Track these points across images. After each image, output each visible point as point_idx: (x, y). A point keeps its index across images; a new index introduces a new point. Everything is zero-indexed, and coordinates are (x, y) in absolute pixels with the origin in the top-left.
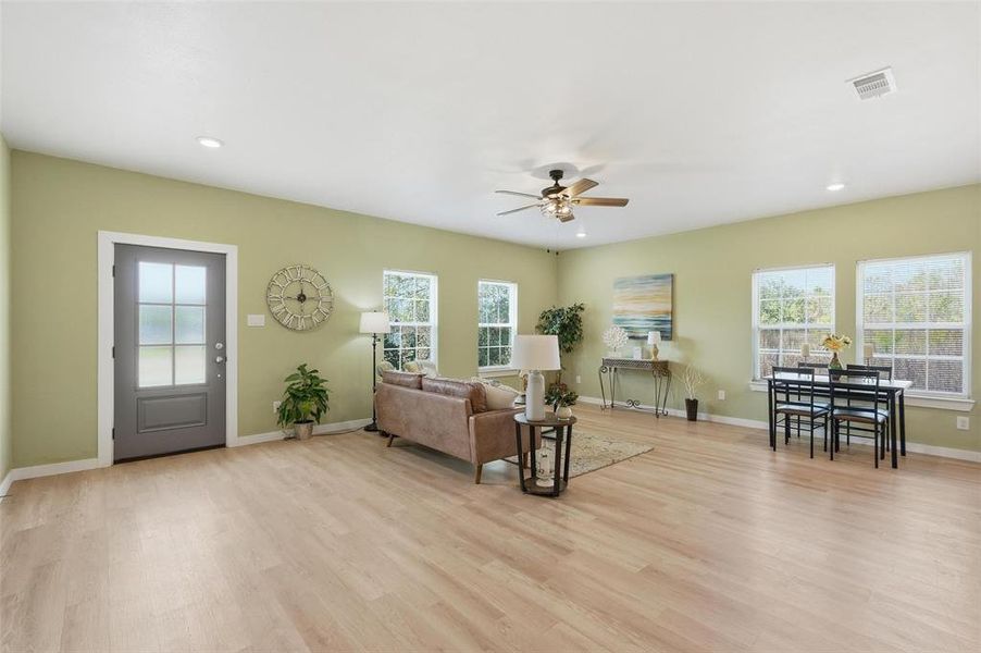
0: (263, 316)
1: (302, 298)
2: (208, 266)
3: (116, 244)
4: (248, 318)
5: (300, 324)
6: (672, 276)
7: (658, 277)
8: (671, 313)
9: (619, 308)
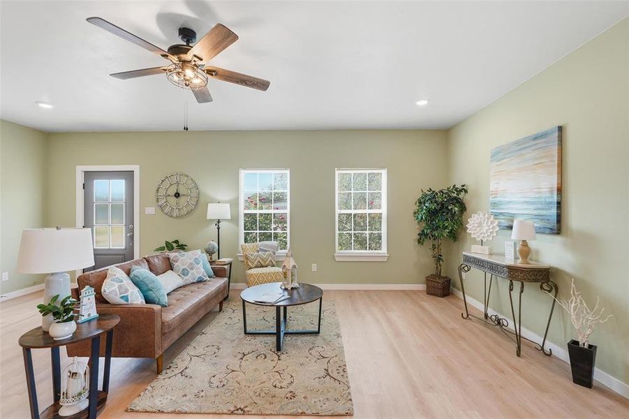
0: (154, 208)
1: (177, 195)
2: (126, 179)
3: (85, 172)
4: (145, 210)
5: (175, 213)
6: (560, 129)
7: (548, 134)
8: (557, 191)
9: (493, 187)
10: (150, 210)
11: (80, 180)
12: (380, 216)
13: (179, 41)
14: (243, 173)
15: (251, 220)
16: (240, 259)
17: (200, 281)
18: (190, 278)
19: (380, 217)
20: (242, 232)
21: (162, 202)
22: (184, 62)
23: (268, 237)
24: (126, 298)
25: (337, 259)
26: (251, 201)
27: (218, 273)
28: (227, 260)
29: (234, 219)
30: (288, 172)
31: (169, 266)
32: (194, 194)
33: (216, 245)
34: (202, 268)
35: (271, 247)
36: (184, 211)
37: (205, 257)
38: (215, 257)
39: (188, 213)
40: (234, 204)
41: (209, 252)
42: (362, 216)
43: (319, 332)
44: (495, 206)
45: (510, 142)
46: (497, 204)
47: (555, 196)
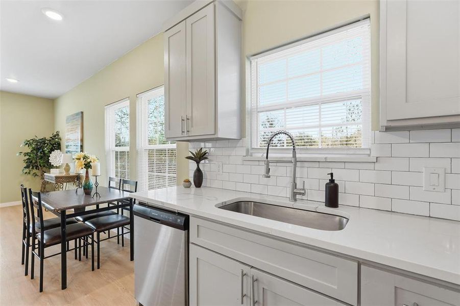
6: (82, 113)
7: (77, 114)
8: (81, 140)
9: (66, 137)
44: (67, 148)
45: (71, 114)
46: (67, 147)
47: (80, 143)
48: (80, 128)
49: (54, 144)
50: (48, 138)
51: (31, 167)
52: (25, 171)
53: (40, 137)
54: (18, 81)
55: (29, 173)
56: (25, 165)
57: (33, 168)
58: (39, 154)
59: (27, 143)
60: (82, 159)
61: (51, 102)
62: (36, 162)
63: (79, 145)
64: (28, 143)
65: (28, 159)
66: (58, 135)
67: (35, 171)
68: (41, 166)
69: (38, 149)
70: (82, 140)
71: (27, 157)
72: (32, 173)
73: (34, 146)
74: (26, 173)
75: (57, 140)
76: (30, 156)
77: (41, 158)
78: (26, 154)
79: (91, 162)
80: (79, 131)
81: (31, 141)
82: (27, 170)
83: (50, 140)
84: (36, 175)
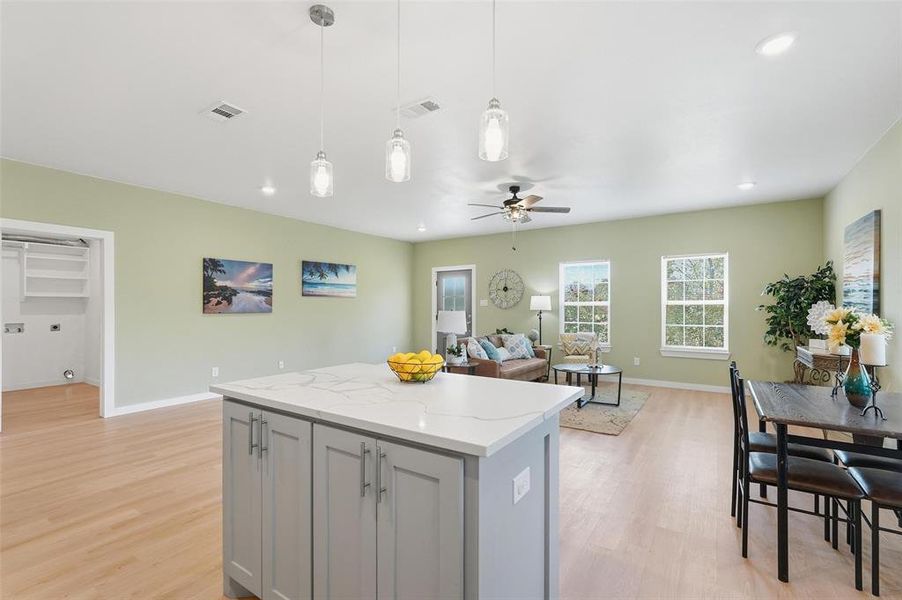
0: (487, 301)
1: (506, 289)
2: (466, 277)
3: (438, 272)
4: (480, 302)
5: (505, 304)
6: (878, 213)
7: (866, 219)
8: (874, 278)
9: (846, 272)
10: (484, 303)
11: (434, 278)
12: (721, 308)
13: (510, 196)
14: (562, 267)
15: (571, 311)
16: (561, 348)
17: (524, 358)
18: (516, 355)
19: (722, 310)
20: (563, 322)
21: (493, 295)
22: (513, 208)
23: (589, 328)
24: (480, 355)
25: (663, 354)
26: (572, 293)
27: (539, 354)
28: (547, 347)
29: (555, 311)
30: (608, 263)
31: (502, 344)
32: (519, 288)
33: (538, 333)
34: (525, 348)
35: (587, 337)
36: (512, 302)
37: (528, 341)
38: (537, 343)
39: (515, 305)
40: (555, 296)
41: (533, 339)
42: (699, 308)
43: (618, 405)
44: (845, 296)
45: (854, 221)
46: (847, 293)
47: (872, 284)
48: (872, 249)
49: (821, 289)
50: (808, 276)
51: (778, 333)
52: (768, 340)
53: (793, 276)
54: (755, 183)
55: (775, 343)
56: (768, 328)
57: (781, 335)
58: (792, 307)
59: (771, 290)
60: (840, 322)
61: (816, 206)
62: (787, 324)
63: (871, 288)
64: (773, 290)
65: (773, 318)
66: (830, 269)
67: (784, 340)
68: (795, 333)
69: (790, 299)
70: (878, 278)
71: (772, 314)
72: (779, 343)
73: (782, 294)
74: (770, 342)
75: (827, 280)
76: (776, 312)
77: (795, 316)
78: (771, 309)
79: (862, 330)
80: (871, 256)
81: (778, 286)
82: (771, 338)
83: (812, 281)
84: (787, 348)
